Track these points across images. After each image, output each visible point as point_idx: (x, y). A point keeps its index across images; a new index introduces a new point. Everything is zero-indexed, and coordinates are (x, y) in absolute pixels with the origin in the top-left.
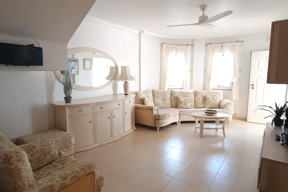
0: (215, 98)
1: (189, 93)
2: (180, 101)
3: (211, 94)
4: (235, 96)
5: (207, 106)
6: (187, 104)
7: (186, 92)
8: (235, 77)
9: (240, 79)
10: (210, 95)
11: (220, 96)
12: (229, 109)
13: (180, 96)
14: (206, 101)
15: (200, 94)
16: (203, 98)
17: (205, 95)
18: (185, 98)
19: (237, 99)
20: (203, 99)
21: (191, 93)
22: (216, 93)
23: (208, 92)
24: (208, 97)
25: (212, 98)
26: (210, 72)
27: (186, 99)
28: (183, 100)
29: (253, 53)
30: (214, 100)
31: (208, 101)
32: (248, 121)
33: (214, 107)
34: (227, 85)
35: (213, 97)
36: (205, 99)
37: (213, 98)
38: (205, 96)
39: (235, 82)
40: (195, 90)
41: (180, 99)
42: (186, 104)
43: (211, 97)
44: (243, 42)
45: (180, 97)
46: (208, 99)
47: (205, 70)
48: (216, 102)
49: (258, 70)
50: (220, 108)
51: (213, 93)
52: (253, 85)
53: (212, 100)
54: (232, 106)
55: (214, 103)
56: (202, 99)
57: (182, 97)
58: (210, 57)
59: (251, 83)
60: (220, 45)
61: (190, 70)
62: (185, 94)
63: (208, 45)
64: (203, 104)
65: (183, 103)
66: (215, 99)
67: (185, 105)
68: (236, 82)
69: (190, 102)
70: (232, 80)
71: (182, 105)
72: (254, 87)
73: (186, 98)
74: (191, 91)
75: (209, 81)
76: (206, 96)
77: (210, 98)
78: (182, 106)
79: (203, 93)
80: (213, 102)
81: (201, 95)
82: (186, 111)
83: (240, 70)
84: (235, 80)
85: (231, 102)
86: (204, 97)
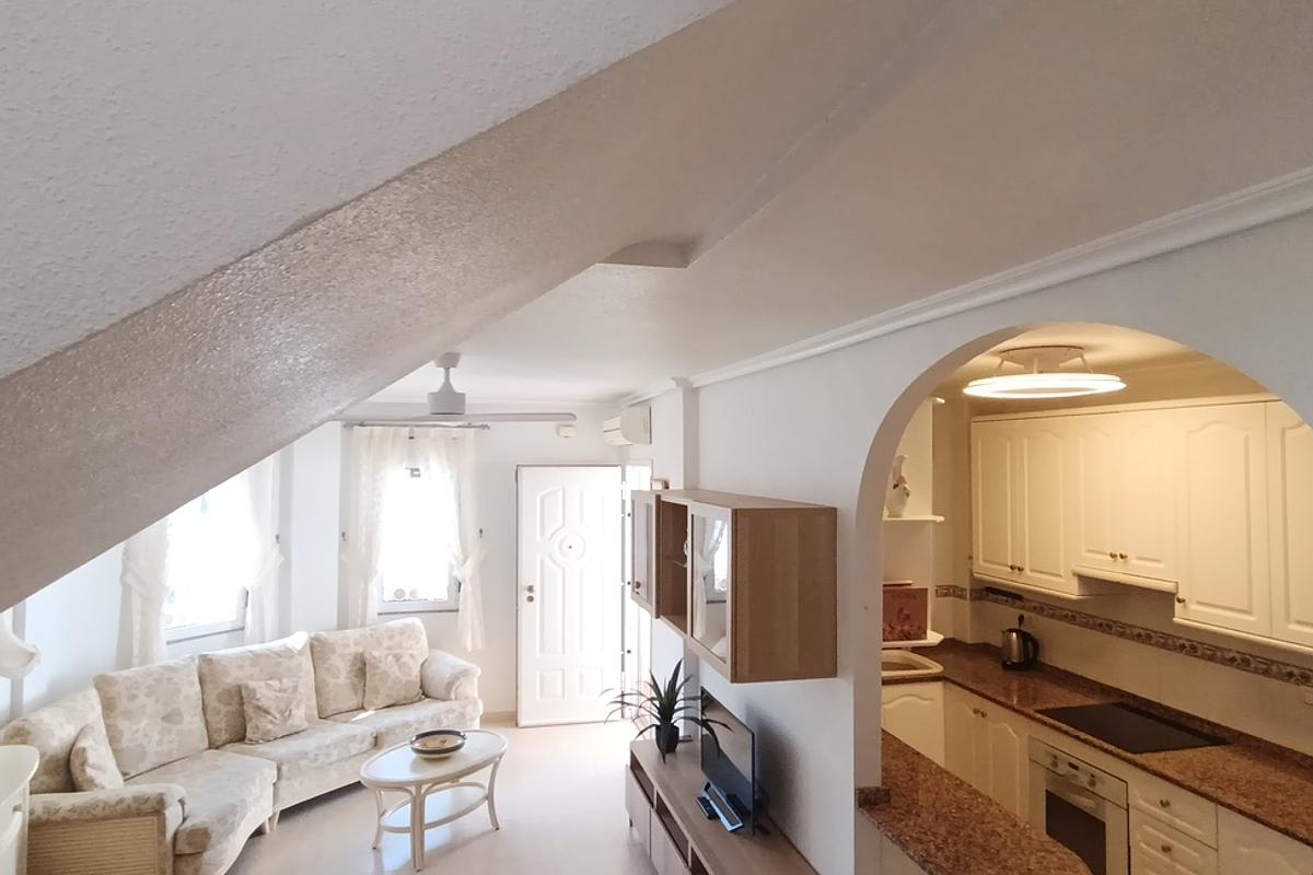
0: (406, 659)
1: (288, 653)
2: (258, 707)
3: (386, 643)
4: (471, 636)
5: (377, 698)
6: (290, 715)
7: (276, 653)
8: (465, 561)
9: (484, 566)
10: (379, 644)
11: (418, 643)
12: (466, 698)
13: (251, 677)
14: (368, 677)
15: (340, 650)
16: (353, 665)
17: (360, 649)
18: (275, 683)
19: (480, 647)
20: (356, 668)
21: (301, 653)
22: (402, 631)
23: (372, 635)
24: (374, 658)
25: (394, 660)
26: (370, 541)
27: (285, 691)
28: (272, 694)
29: (524, 472)
30: (402, 667)
31: (375, 675)
32: (522, 722)
33: (405, 698)
34: (438, 592)
35: (395, 656)
36: (361, 668)
37: (398, 658)
38: (362, 654)
39: (467, 578)
40: (313, 635)
41: (258, 696)
42: (286, 714)
43: (387, 656)
44: (486, 430)
45: (252, 684)
46: (377, 668)
47: (343, 535)
48: (410, 675)
49: (543, 533)
50: (427, 696)
51: (391, 637)
52: (531, 589)
53: (394, 671)
54: (476, 680)
55: (404, 678)
56: (349, 669)
57: (263, 683)
58: (364, 479)
59: (524, 582)
60: (405, 431)
61: (277, 537)
62: (272, 664)
63: (356, 427)
64: (356, 694)
65: (272, 711)
66: (404, 663)
67: (285, 719)
68: (472, 579)
69: (301, 701)
70: (455, 573)
71: (271, 722)
72: (536, 595)
73: (285, 680)
74: (298, 641)
75: (366, 583)
76: (367, 656)
77: (383, 659)
78: (270, 726)
79: (351, 643)
80: (397, 678)
81: (342, 655)
82: (304, 755)
83: (481, 531)
84: (467, 572)
85: (469, 665)
86: (355, 658)
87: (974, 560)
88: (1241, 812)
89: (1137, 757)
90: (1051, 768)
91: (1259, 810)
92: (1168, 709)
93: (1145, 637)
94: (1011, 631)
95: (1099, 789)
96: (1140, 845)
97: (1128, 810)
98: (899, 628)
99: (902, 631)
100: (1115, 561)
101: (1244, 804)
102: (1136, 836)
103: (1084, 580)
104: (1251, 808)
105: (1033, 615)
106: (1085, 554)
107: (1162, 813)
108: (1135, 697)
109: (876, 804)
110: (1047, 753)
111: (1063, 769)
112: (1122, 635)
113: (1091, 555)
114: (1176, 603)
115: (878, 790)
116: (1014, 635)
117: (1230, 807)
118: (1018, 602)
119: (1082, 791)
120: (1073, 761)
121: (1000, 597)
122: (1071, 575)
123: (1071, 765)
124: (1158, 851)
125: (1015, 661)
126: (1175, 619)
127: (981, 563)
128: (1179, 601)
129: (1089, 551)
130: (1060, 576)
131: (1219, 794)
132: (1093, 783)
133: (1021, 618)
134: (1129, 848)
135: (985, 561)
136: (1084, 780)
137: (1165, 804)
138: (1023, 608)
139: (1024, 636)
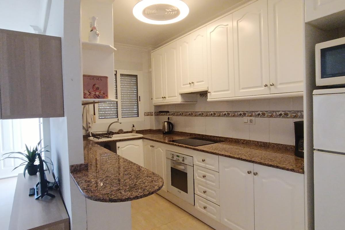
87: (153, 99)
88: (226, 156)
89: (196, 148)
90: (172, 159)
91: (231, 154)
92: (208, 136)
93: (201, 115)
94: (165, 122)
95: (185, 162)
96: (197, 177)
97: (193, 167)
98: (94, 93)
99: (95, 95)
100: (191, 86)
101: (227, 153)
102: (196, 174)
103: (183, 95)
104: (229, 154)
105: (172, 116)
106: (182, 86)
107: (203, 164)
108: (199, 135)
109: (80, 171)
110: (171, 154)
111: (175, 158)
112: (196, 116)
113: (184, 86)
114: (208, 93)
115: (81, 165)
116: (166, 123)
117: (222, 155)
118: (168, 114)
119: (180, 164)
120: (178, 154)
121: (163, 113)
122: (179, 95)
123: (177, 156)
124: (202, 178)
125: (166, 131)
126: (208, 100)
127: (155, 100)
128: (209, 93)
129: (184, 85)
130: (175, 96)
131: (220, 153)
132: (183, 160)
133: (169, 118)
134: (194, 179)
135: (156, 98)
136: (181, 160)
137: (203, 161)
138: (169, 115)
139: (169, 123)
